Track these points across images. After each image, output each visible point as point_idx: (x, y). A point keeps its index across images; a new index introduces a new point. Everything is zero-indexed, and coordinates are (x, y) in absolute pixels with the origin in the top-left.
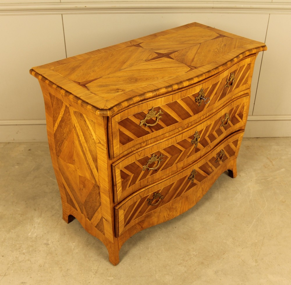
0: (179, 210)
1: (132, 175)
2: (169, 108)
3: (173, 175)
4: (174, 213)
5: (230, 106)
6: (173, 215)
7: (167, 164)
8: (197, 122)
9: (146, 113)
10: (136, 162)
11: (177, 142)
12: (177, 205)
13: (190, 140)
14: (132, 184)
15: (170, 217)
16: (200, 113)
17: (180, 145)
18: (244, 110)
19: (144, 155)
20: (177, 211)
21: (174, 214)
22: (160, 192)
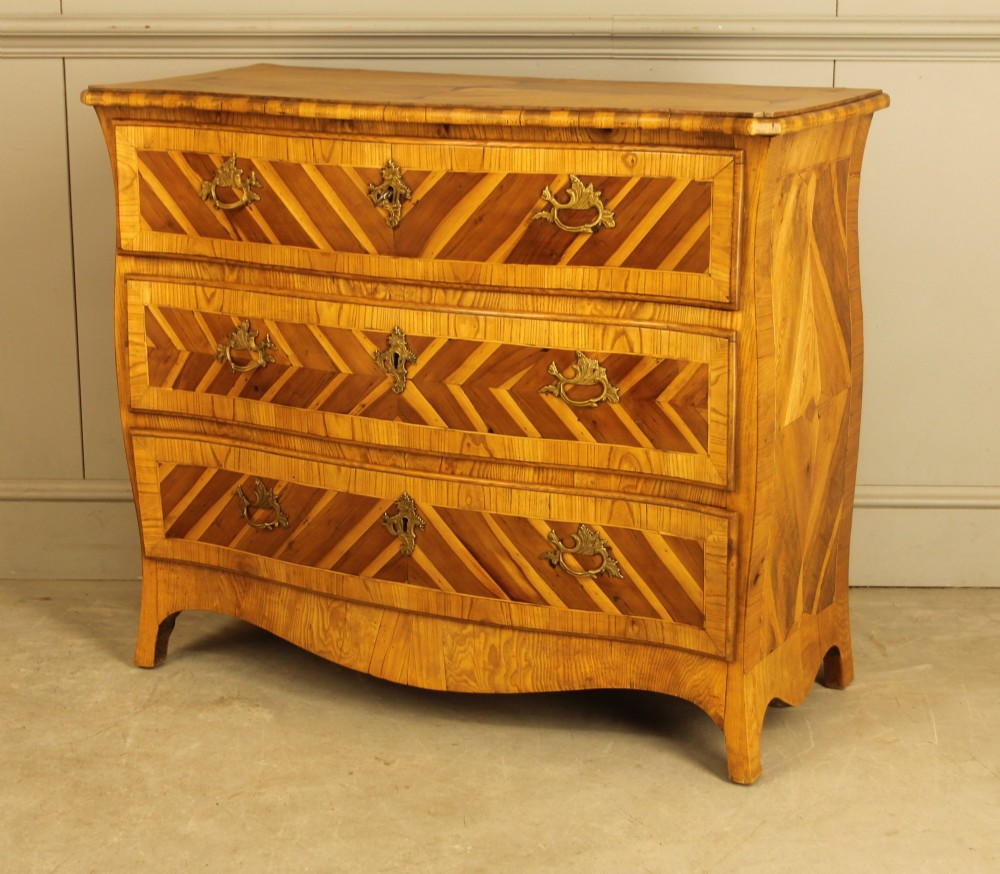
0: (365, 648)
1: (185, 355)
2: (281, 180)
3: (322, 459)
4: (346, 643)
5: (618, 336)
6: (341, 650)
7: (287, 386)
8: (413, 298)
9: (217, 163)
10: (196, 315)
11: (322, 324)
12: (362, 622)
13: (371, 348)
14: (182, 383)
15: (330, 648)
16: (408, 261)
17: (331, 341)
18: (711, 403)
19: (222, 307)
20: (357, 645)
21: (345, 650)
22: (277, 491)
